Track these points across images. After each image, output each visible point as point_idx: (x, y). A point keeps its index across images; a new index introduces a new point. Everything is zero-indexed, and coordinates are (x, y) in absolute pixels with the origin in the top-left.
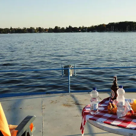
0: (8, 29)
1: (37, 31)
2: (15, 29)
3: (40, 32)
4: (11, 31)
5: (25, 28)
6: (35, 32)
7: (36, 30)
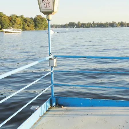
0: (90, 23)
1: (119, 26)
2: (97, 24)
3: (121, 27)
4: (93, 25)
5: (107, 23)
6: (117, 26)
7: (118, 24)
